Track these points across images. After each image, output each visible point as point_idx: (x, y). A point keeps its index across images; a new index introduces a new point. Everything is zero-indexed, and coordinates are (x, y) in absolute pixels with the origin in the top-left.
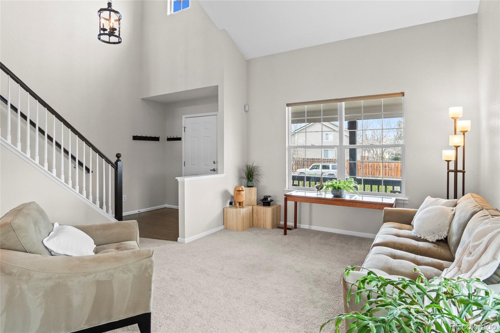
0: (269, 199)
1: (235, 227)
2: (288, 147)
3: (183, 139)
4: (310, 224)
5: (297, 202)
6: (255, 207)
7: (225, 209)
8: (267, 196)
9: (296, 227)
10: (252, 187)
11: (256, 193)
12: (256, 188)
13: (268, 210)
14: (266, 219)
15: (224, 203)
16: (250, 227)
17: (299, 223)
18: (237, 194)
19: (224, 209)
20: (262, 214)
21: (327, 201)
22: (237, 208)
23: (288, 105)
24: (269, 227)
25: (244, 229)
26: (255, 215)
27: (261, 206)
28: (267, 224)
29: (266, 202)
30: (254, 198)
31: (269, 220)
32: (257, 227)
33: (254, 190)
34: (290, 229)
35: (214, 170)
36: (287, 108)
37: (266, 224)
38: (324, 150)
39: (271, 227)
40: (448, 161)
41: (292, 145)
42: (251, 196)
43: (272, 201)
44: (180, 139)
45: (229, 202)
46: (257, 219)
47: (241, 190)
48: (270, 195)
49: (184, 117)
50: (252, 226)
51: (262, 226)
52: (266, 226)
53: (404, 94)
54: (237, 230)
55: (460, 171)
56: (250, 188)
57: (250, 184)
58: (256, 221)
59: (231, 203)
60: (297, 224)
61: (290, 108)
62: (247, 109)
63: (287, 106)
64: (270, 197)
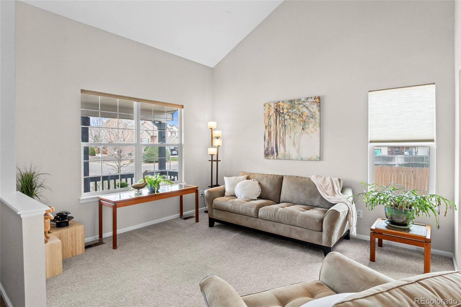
14: (76, 244)
20: (70, 238)
23: (83, 91)
24: (81, 251)
37: (76, 249)
39: (84, 250)
40: (212, 155)
51: (70, 255)
53: (183, 107)
55: (215, 161)
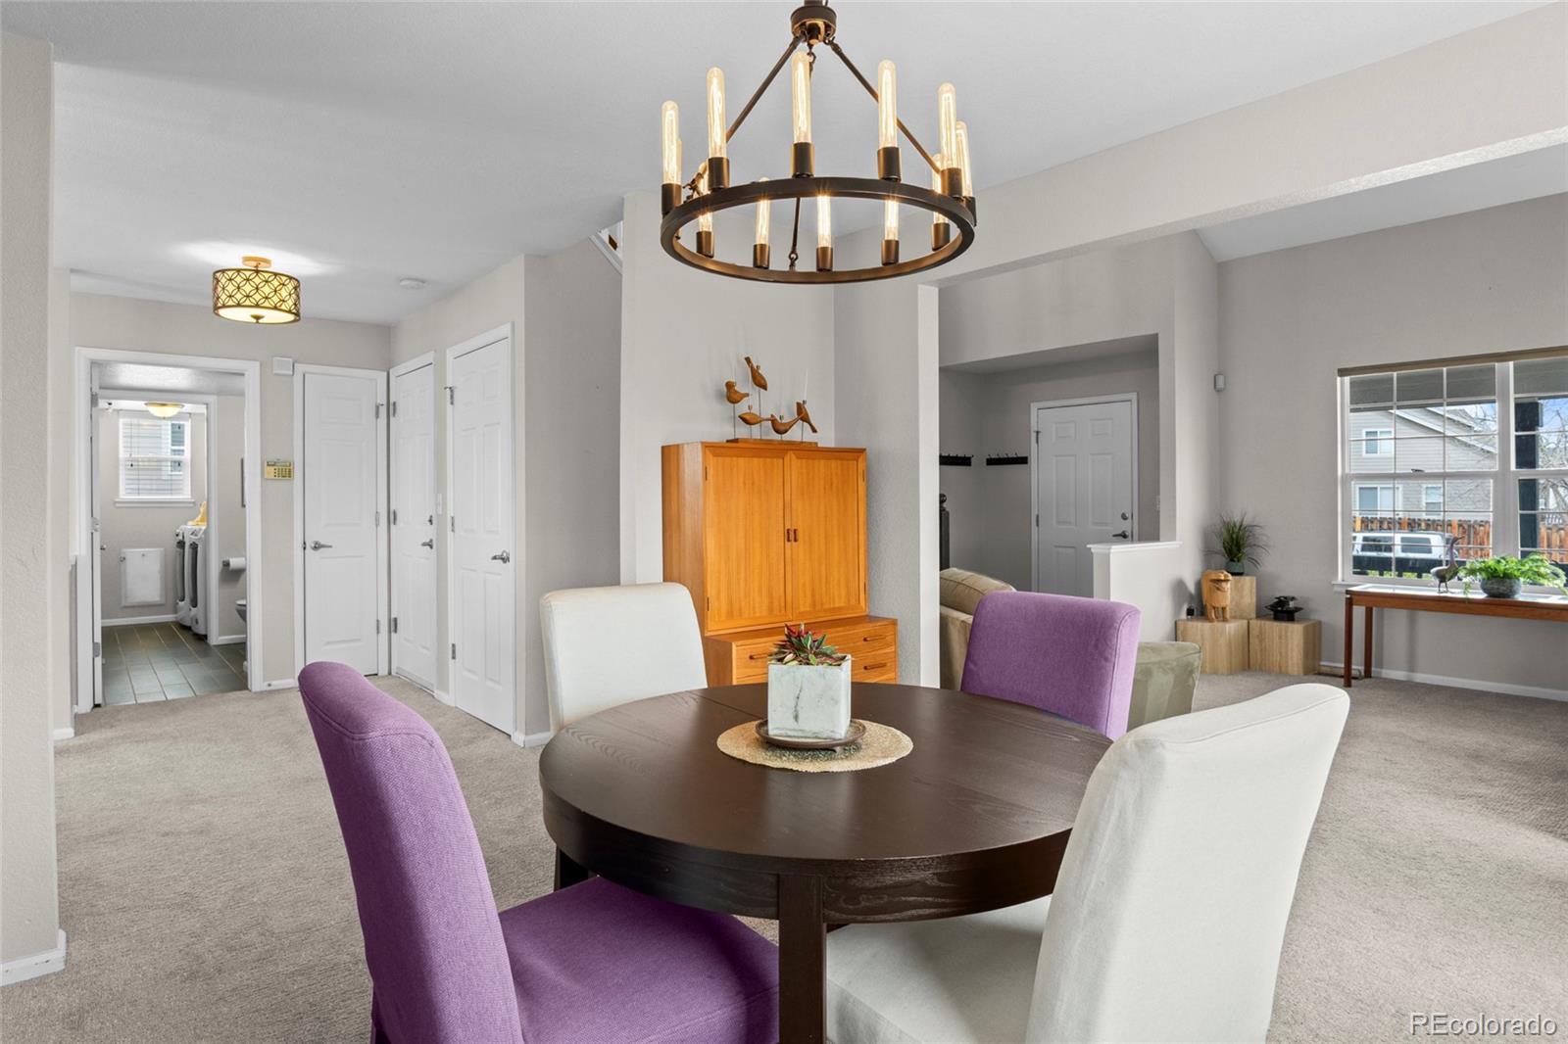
0: (1292, 604)
1: (1208, 665)
2: (1342, 477)
3: (1033, 461)
4: (1412, 668)
5: (1371, 609)
6: (1256, 624)
7: (1179, 623)
8: (1285, 598)
9: (1368, 674)
10: (1240, 574)
11: (1254, 590)
12: (1254, 578)
13: (1295, 632)
14: (1286, 653)
15: (1177, 611)
16: (1244, 670)
17: (1376, 667)
18: (1210, 588)
19: (1176, 623)
20: (1276, 640)
21: (1470, 606)
22: (1210, 620)
23: (1342, 372)
24: (1296, 669)
25: (1232, 672)
26: (1254, 641)
27: (1269, 619)
28: (1290, 662)
29: (1282, 610)
30: (1249, 600)
31: (1295, 654)
32: (1261, 670)
33: (1248, 583)
34: (1355, 678)
35: (1124, 536)
36: (1339, 379)
37: (1287, 662)
38: (1361, 489)
39: (1301, 670)
41: (1352, 472)
42: (1242, 597)
43: (1298, 609)
44: (1024, 461)
45: (1185, 610)
46: (1261, 650)
47: (1223, 578)
48: (1296, 596)
49: (1034, 407)
50: (1247, 667)
51: (1277, 669)
52: (1287, 667)
54: (1215, 672)
56: (1237, 577)
57: (1237, 569)
58: (1259, 657)
59: (1190, 612)
60: (1373, 669)
61: (1347, 379)
62: (1221, 383)
63: (1341, 376)
64: (1293, 599)
